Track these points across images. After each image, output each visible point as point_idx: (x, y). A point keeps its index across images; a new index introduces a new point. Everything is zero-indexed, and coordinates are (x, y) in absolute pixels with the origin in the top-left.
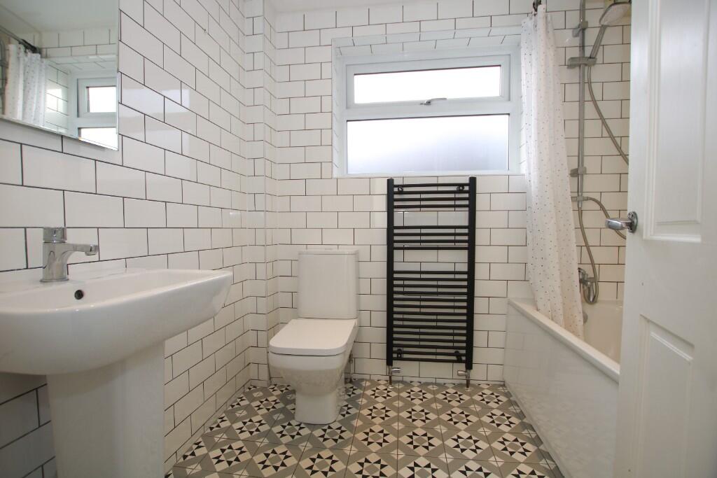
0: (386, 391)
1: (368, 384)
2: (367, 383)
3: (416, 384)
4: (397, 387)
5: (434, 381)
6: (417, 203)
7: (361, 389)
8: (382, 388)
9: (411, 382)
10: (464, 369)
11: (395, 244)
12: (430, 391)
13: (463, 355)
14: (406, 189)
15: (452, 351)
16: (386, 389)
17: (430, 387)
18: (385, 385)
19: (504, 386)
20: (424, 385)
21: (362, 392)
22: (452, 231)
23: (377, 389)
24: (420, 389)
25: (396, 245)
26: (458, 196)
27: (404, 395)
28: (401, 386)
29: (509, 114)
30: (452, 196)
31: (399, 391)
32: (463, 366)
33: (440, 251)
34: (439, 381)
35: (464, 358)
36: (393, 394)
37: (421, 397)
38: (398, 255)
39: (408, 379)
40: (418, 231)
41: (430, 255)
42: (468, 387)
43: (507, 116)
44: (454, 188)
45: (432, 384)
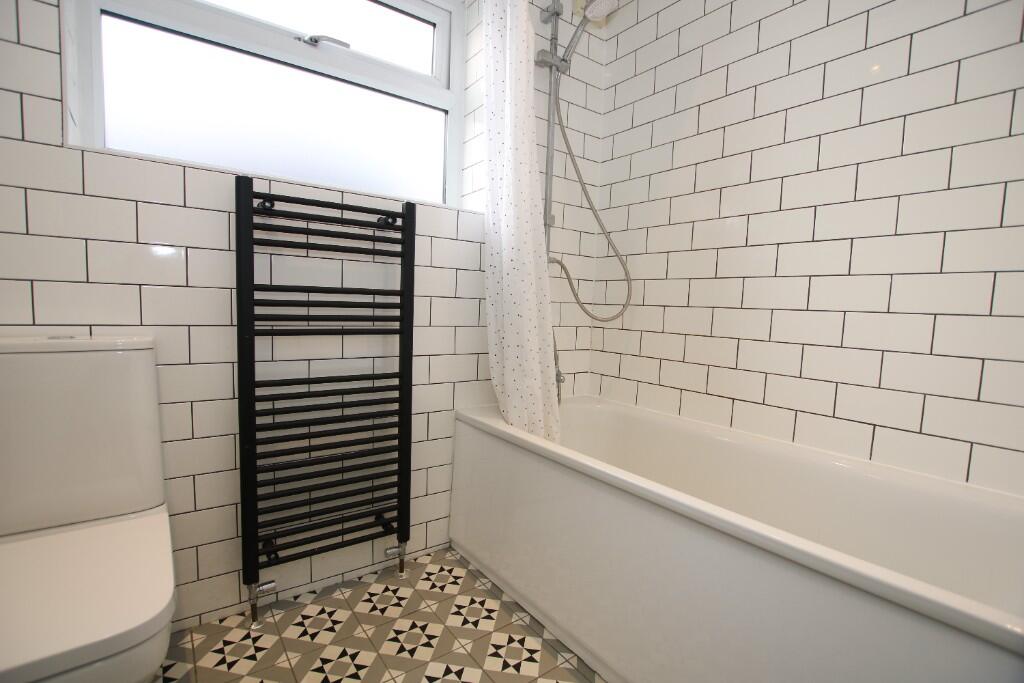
0: (249, 642)
1: (199, 638)
2: (195, 636)
3: (307, 599)
4: (271, 620)
5: (339, 579)
6: (301, 238)
7: (184, 660)
8: (236, 635)
9: (296, 598)
10: (396, 543)
11: (256, 323)
12: (341, 605)
13: (393, 519)
14: (279, 206)
15: (371, 519)
16: (247, 636)
17: (337, 595)
18: (241, 626)
19: (450, 548)
20: (323, 595)
21: (190, 666)
22: (368, 299)
23: (226, 643)
24: (319, 608)
25: (259, 325)
26: (379, 233)
27: (293, 632)
28: (279, 615)
29: (446, 112)
30: (369, 232)
31: (277, 629)
32: (393, 539)
33: (347, 338)
34: (348, 577)
35: (395, 525)
36: (268, 641)
37: (329, 624)
38: (261, 346)
39: (288, 596)
40: (302, 297)
41: (328, 346)
42: (402, 571)
43: (443, 114)
44: (373, 218)
45: (336, 587)
